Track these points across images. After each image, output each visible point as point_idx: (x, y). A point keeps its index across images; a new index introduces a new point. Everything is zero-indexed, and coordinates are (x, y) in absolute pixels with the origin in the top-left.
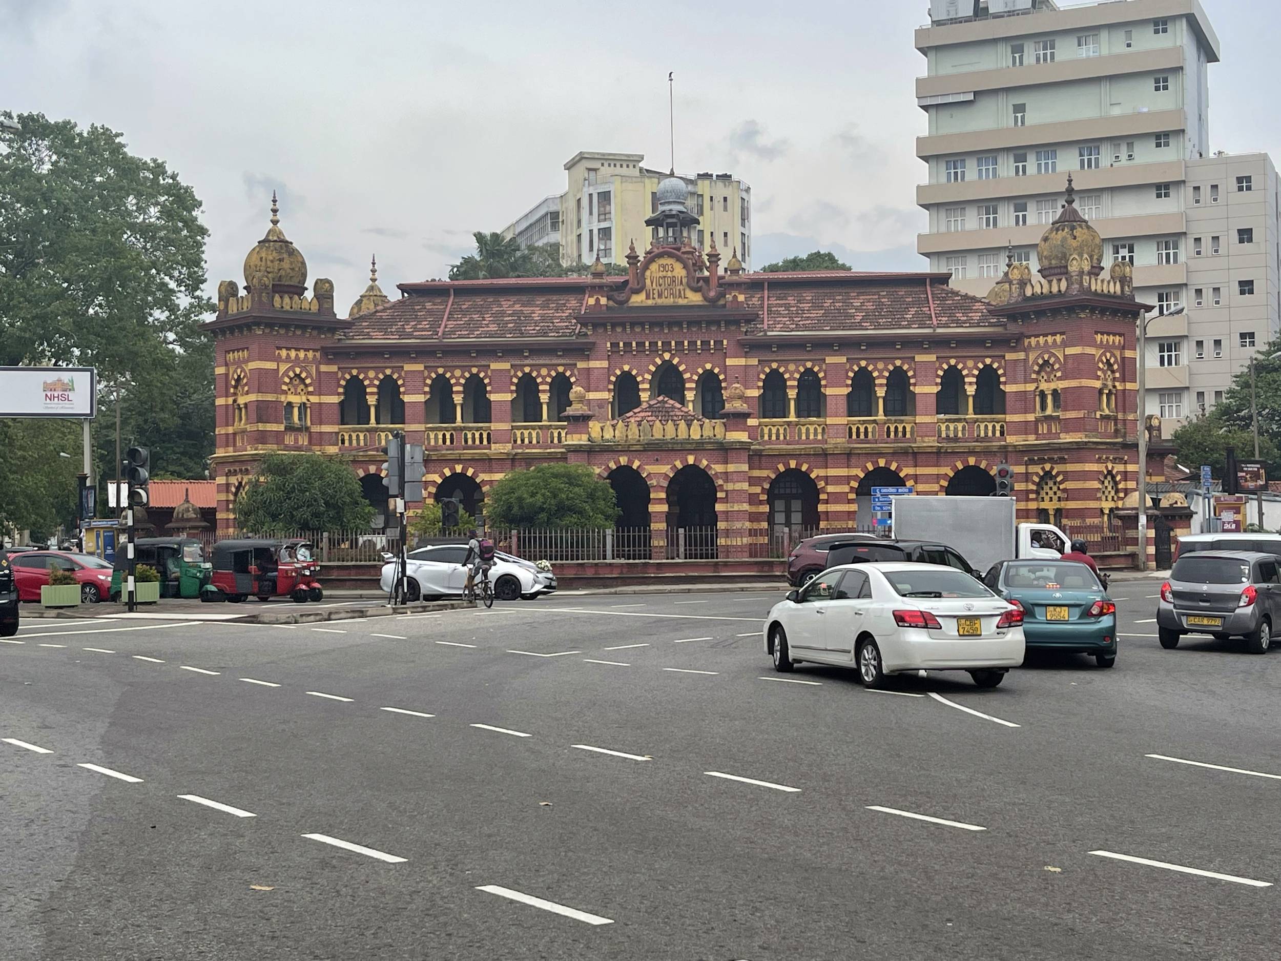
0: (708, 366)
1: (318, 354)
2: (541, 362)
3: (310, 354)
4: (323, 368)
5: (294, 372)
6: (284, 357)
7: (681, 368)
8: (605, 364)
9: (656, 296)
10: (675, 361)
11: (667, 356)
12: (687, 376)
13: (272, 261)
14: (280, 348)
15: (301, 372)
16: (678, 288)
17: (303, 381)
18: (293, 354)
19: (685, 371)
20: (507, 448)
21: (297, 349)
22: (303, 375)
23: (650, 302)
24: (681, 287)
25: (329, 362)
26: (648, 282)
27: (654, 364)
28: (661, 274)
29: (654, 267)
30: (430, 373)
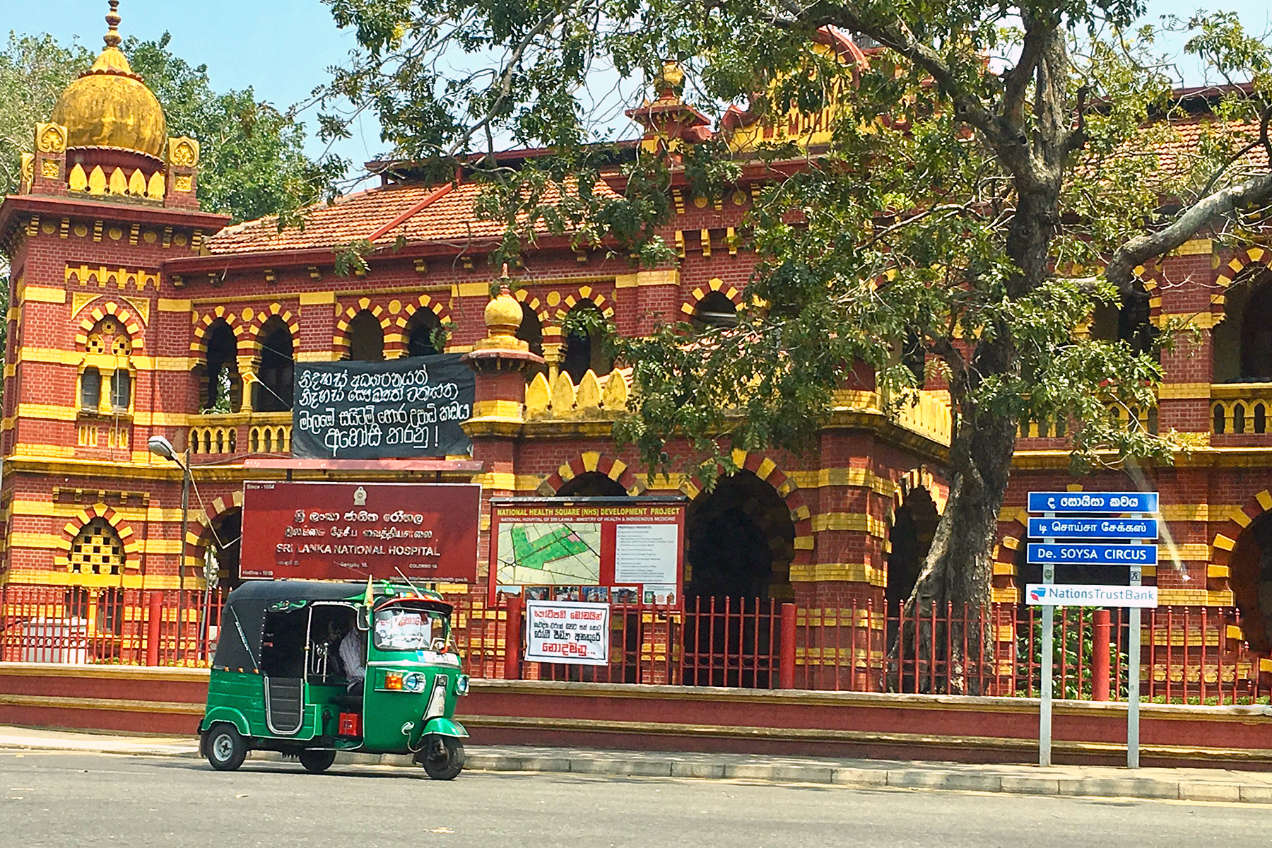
1: (157, 279)
2: (548, 279)
3: (141, 279)
4: (165, 305)
5: (104, 310)
6: (83, 283)
8: (670, 277)
9: (785, 129)
14: (76, 265)
15: (118, 311)
17: (122, 327)
18: (103, 276)
21: (111, 268)
22: (123, 317)
25: (177, 294)
30: (345, 309)
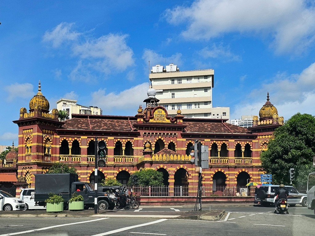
0: (172, 141)
1: (54, 132)
3: (52, 132)
4: (55, 136)
5: (47, 137)
7: (164, 141)
8: (142, 139)
9: (157, 120)
10: (162, 139)
11: (160, 137)
12: (165, 143)
13: (40, 102)
14: (43, 129)
15: (49, 137)
16: (163, 118)
17: (49, 140)
18: (47, 131)
19: (165, 142)
20: (113, 163)
23: (155, 121)
24: (164, 118)
25: (57, 135)
26: (154, 115)
27: (156, 139)
28: (158, 113)
29: (156, 111)
30: (89, 139)
